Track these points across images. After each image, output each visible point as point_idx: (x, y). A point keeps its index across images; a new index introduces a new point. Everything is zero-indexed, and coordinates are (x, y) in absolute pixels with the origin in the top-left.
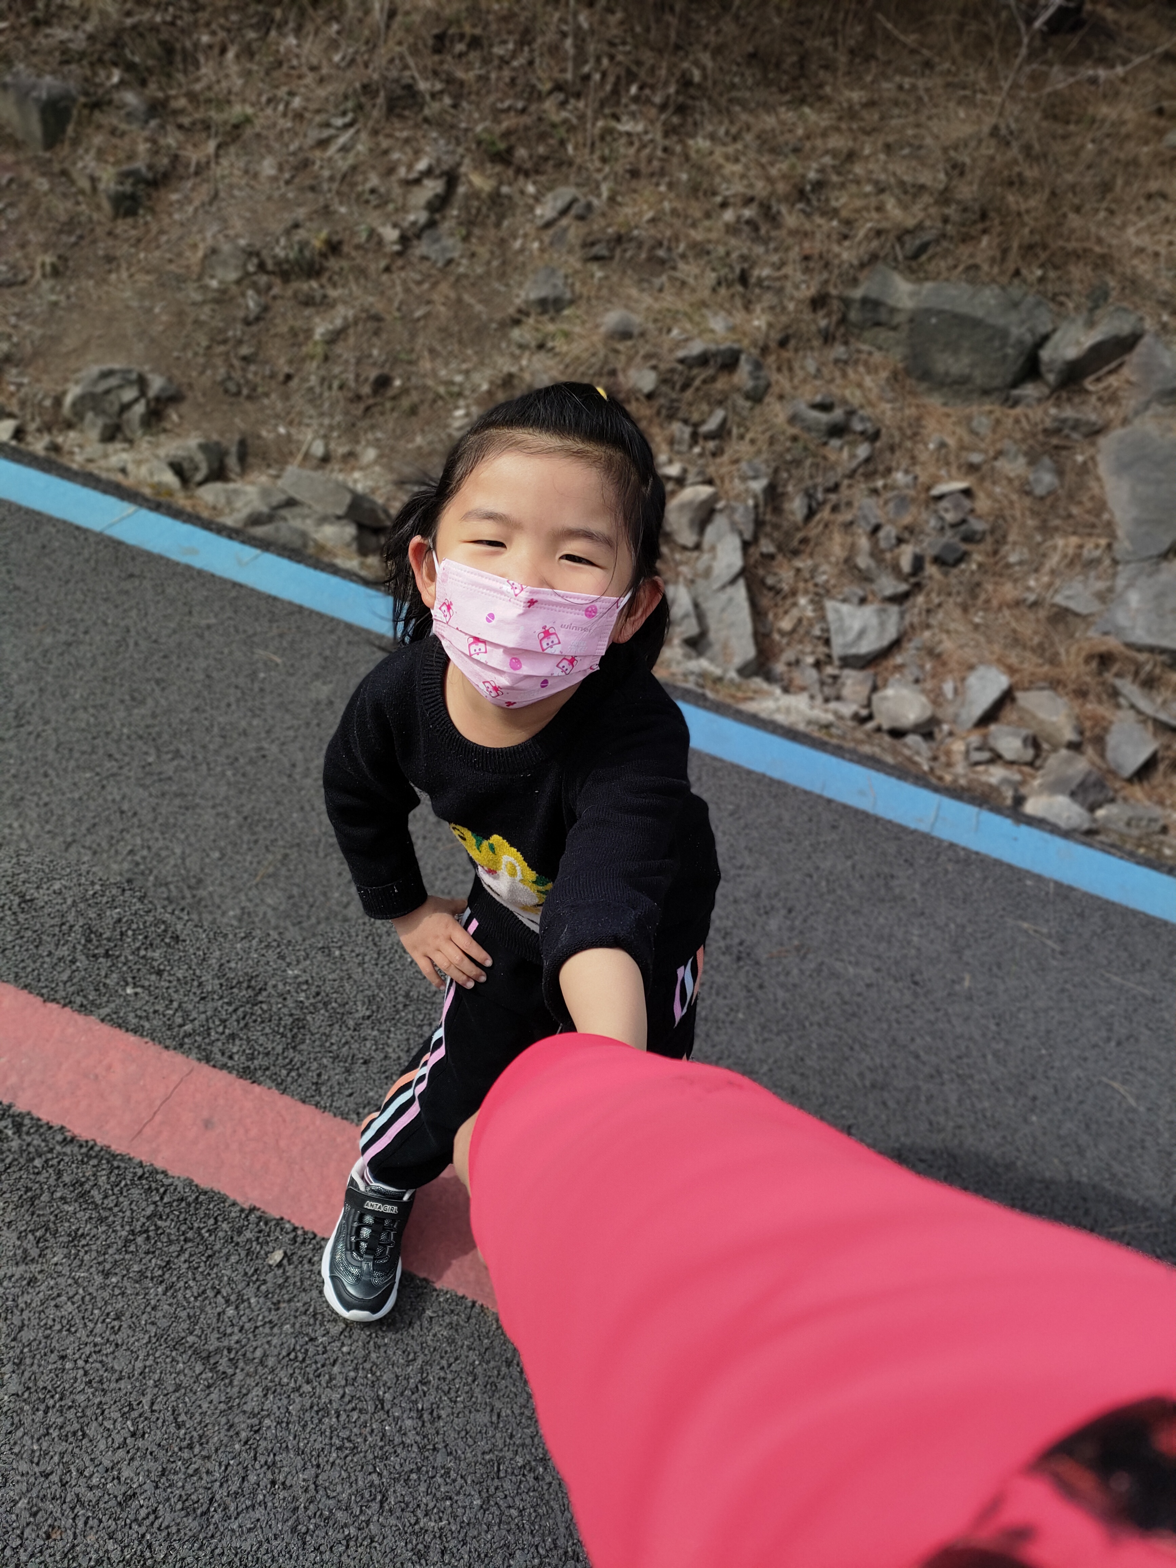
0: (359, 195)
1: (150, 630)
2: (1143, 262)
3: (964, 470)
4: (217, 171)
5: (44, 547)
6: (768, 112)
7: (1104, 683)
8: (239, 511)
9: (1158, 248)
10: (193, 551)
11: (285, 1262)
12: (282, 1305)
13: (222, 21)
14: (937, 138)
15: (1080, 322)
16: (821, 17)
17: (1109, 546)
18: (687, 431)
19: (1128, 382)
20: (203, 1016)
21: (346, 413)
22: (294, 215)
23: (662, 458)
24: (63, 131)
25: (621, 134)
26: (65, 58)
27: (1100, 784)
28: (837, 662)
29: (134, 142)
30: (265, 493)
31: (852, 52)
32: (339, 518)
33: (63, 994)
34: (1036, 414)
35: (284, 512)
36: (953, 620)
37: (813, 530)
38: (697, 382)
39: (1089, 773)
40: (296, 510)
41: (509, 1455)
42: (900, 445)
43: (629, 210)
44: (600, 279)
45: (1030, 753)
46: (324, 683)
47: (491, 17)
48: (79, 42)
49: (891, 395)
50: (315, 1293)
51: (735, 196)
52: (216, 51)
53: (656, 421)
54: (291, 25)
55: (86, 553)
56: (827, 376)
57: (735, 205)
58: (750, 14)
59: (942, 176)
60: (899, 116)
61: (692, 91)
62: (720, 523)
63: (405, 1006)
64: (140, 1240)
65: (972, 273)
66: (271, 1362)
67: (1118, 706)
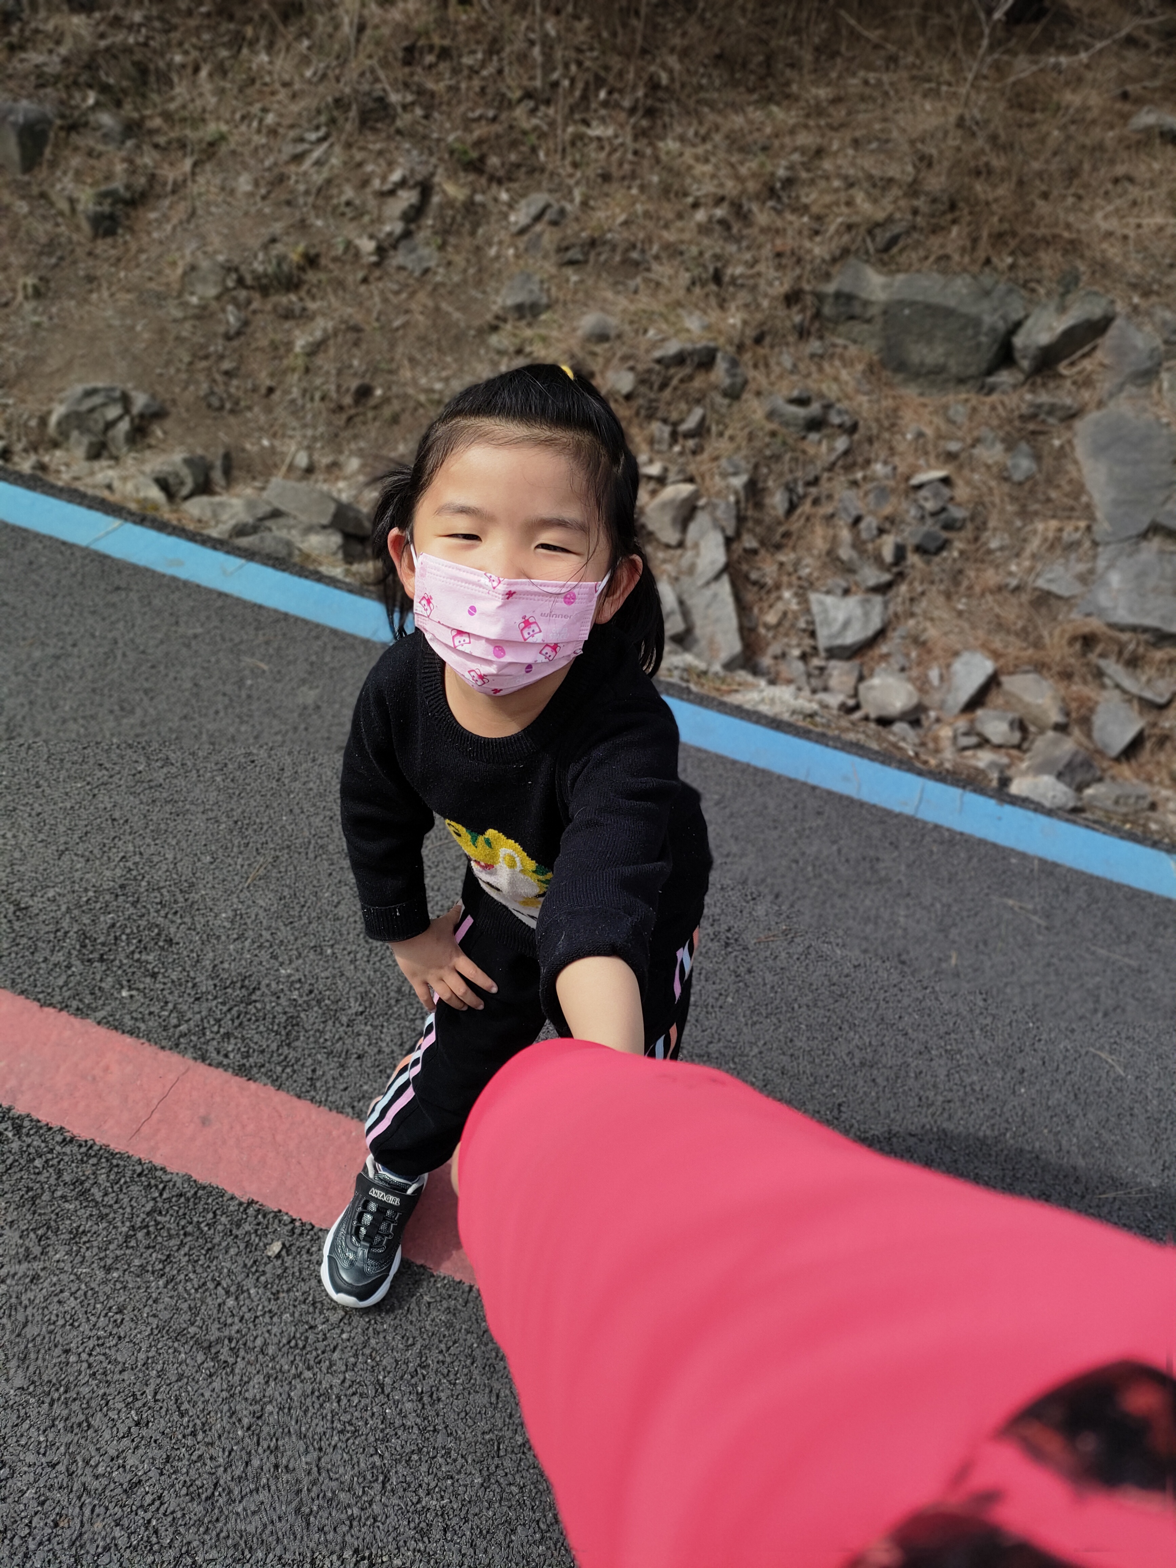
0: (335, 208)
1: (138, 641)
2: (1112, 245)
3: (942, 458)
4: (193, 189)
5: (31, 563)
6: (736, 112)
7: (1088, 664)
8: (224, 523)
9: (1126, 231)
10: (179, 563)
11: (284, 1253)
12: (281, 1295)
13: (194, 40)
14: (903, 131)
15: (1052, 306)
16: (785, 16)
17: (1089, 528)
18: (667, 430)
19: (1102, 365)
20: (198, 1016)
21: (329, 424)
22: (271, 230)
23: (642, 458)
24: (41, 154)
25: (591, 139)
26: (41, 81)
27: (1087, 764)
28: (823, 654)
29: (111, 163)
30: (251, 505)
31: (817, 50)
32: (324, 527)
33: (59, 998)
34: (1012, 400)
35: (268, 523)
36: (937, 608)
37: (795, 524)
38: (675, 382)
39: (1076, 754)
40: (282, 521)
41: (509, 1434)
42: (878, 437)
43: (601, 214)
44: (576, 283)
45: (1016, 737)
46: (311, 688)
47: (459, 28)
48: (54, 66)
49: (867, 387)
50: (314, 1283)
51: (706, 196)
52: (189, 70)
53: (636, 421)
54: (263, 42)
55: (73, 567)
56: (804, 372)
57: (706, 205)
58: (715, 15)
59: (910, 169)
60: (866, 111)
61: (661, 94)
62: (702, 520)
63: (397, 1001)
64: (140, 1235)
65: (943, 263)
66: (271, 1350)
67: (1103, 686)
